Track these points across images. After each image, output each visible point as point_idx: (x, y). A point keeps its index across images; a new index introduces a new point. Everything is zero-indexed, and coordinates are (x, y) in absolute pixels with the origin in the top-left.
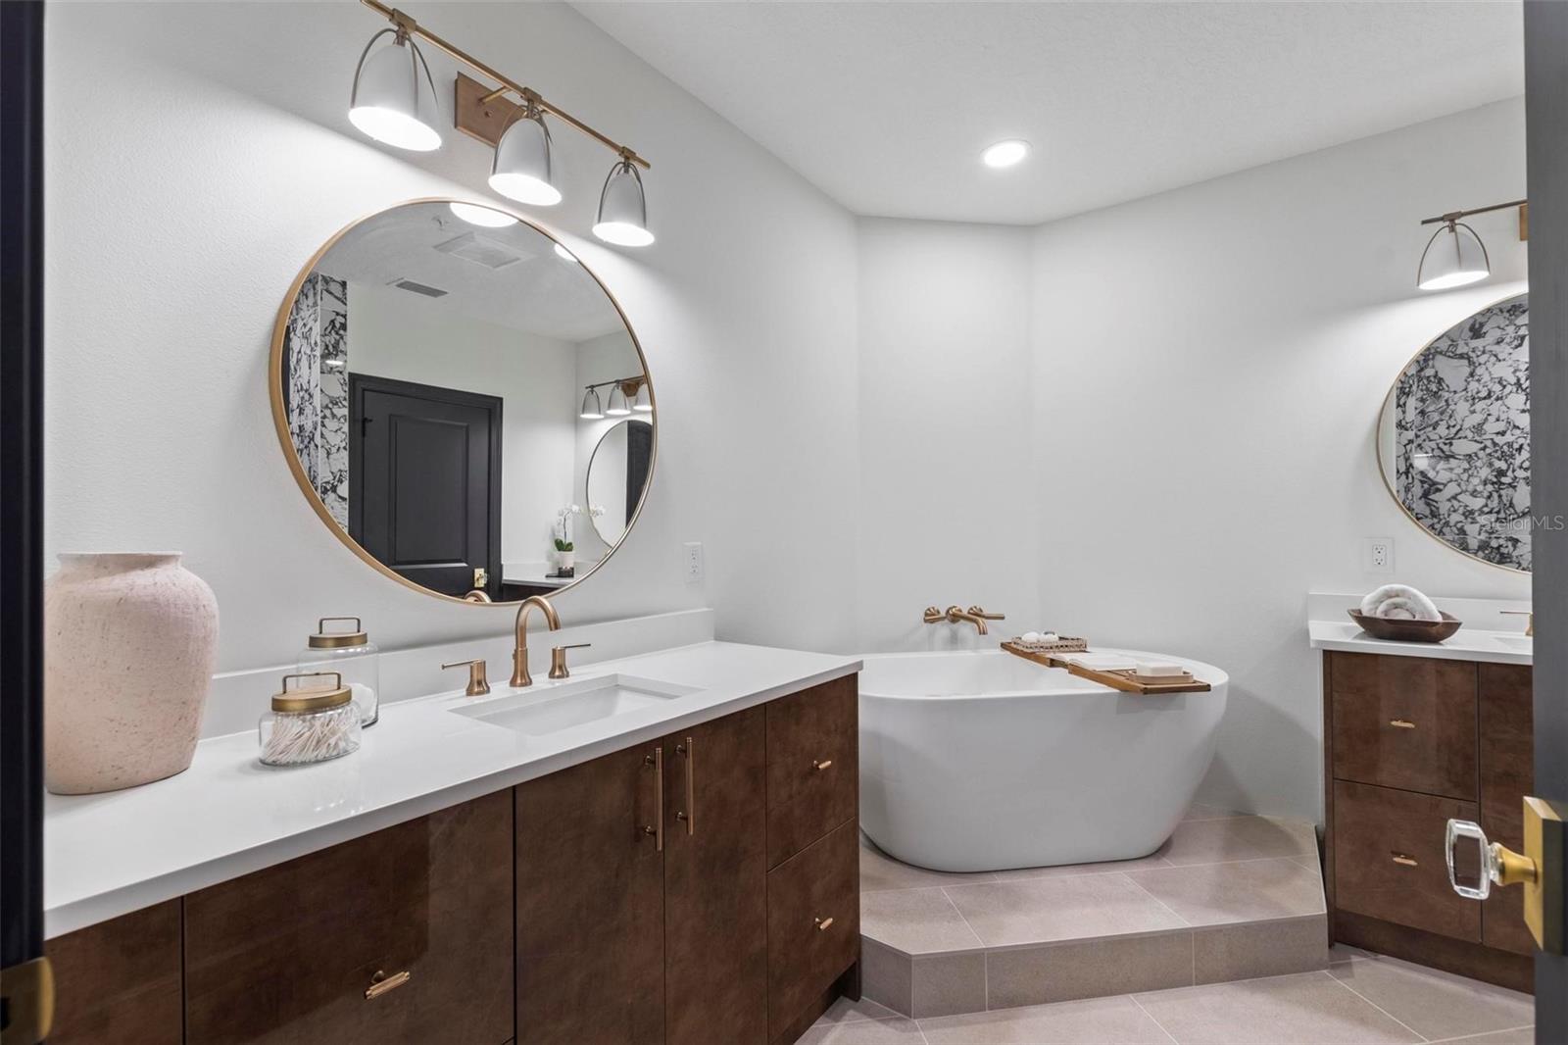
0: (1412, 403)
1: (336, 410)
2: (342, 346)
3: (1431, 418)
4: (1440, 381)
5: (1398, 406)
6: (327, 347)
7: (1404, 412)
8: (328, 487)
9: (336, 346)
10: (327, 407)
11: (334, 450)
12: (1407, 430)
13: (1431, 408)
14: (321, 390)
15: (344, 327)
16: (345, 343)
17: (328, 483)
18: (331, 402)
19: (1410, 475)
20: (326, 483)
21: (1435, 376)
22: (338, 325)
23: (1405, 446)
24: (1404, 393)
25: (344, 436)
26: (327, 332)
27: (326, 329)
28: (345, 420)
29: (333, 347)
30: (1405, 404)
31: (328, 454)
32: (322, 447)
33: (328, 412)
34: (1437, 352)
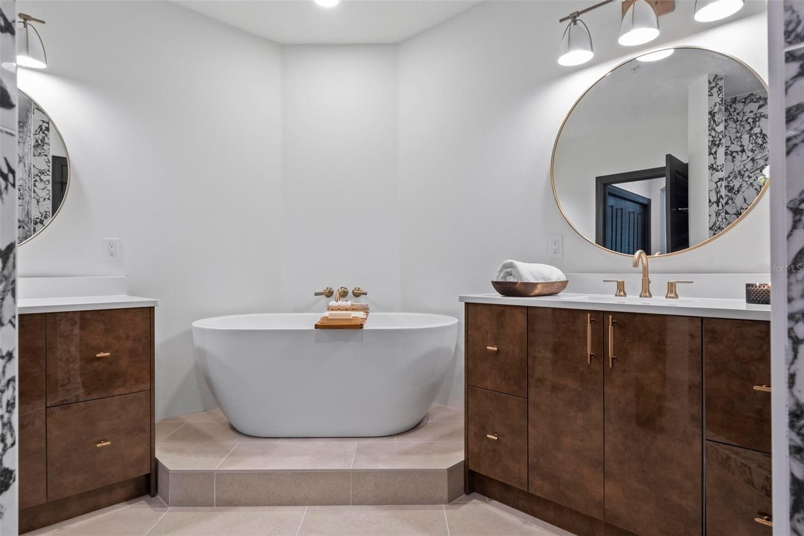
0: (721, 151)
1: (43, 177)
2: (46, 140)
3: (758, 163)
4: (764, 136)
5: (710, 154)
6: (37, 141)
7: (715, 158)
8: (38, 221)
9: (43, 140)
10: (37, 175)
11: (41, 200)
12: (717, 171)
13: (759, 157)
14: (34, 166)
15: (48, 129)
16: (48, 139)
17: (38, 218)
18: (40, 172)
19: (720, 204)
20: (36, 218)
21: (761, 133)
22: (44, 128)
23: (716, 183)
24: (715, 145)
25: (48, 192)
26: (37, 133)
27: (36, 131)
28: (49, 183)
29: (41, 141)
30: (716, 152)
31: (38, 202)
32: (34, 198)
33: (38, 178)
34: (761, 116)
